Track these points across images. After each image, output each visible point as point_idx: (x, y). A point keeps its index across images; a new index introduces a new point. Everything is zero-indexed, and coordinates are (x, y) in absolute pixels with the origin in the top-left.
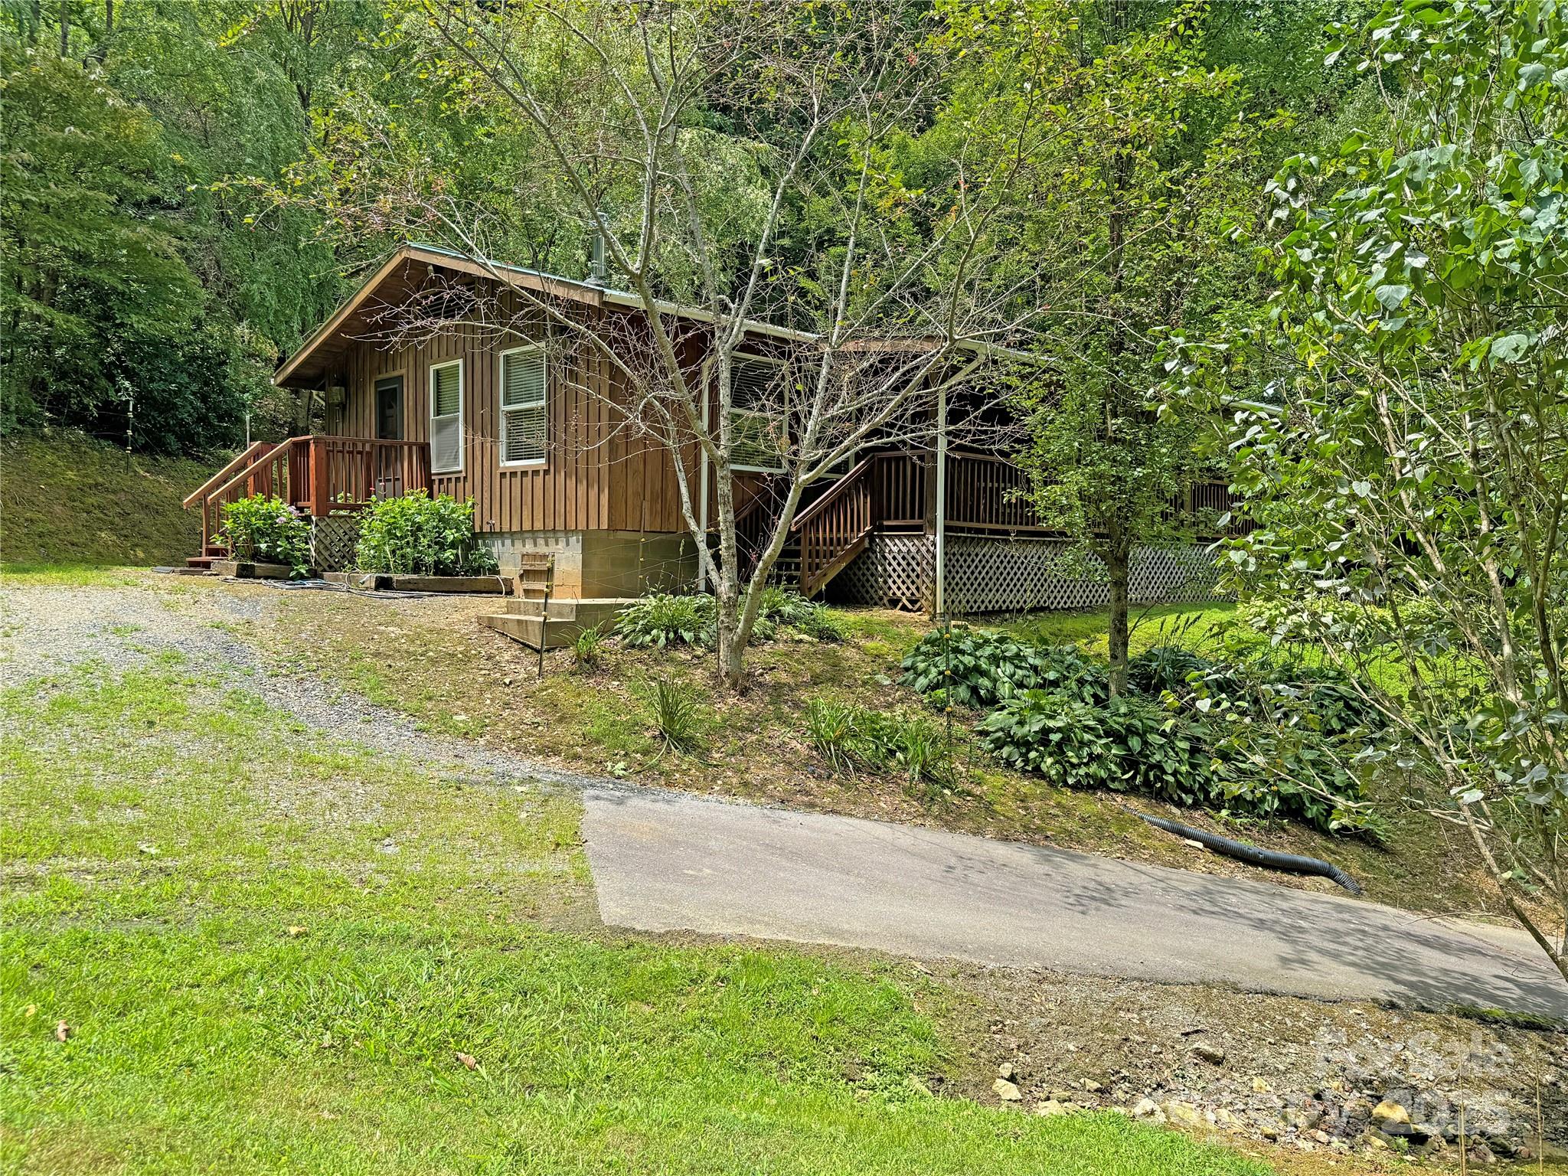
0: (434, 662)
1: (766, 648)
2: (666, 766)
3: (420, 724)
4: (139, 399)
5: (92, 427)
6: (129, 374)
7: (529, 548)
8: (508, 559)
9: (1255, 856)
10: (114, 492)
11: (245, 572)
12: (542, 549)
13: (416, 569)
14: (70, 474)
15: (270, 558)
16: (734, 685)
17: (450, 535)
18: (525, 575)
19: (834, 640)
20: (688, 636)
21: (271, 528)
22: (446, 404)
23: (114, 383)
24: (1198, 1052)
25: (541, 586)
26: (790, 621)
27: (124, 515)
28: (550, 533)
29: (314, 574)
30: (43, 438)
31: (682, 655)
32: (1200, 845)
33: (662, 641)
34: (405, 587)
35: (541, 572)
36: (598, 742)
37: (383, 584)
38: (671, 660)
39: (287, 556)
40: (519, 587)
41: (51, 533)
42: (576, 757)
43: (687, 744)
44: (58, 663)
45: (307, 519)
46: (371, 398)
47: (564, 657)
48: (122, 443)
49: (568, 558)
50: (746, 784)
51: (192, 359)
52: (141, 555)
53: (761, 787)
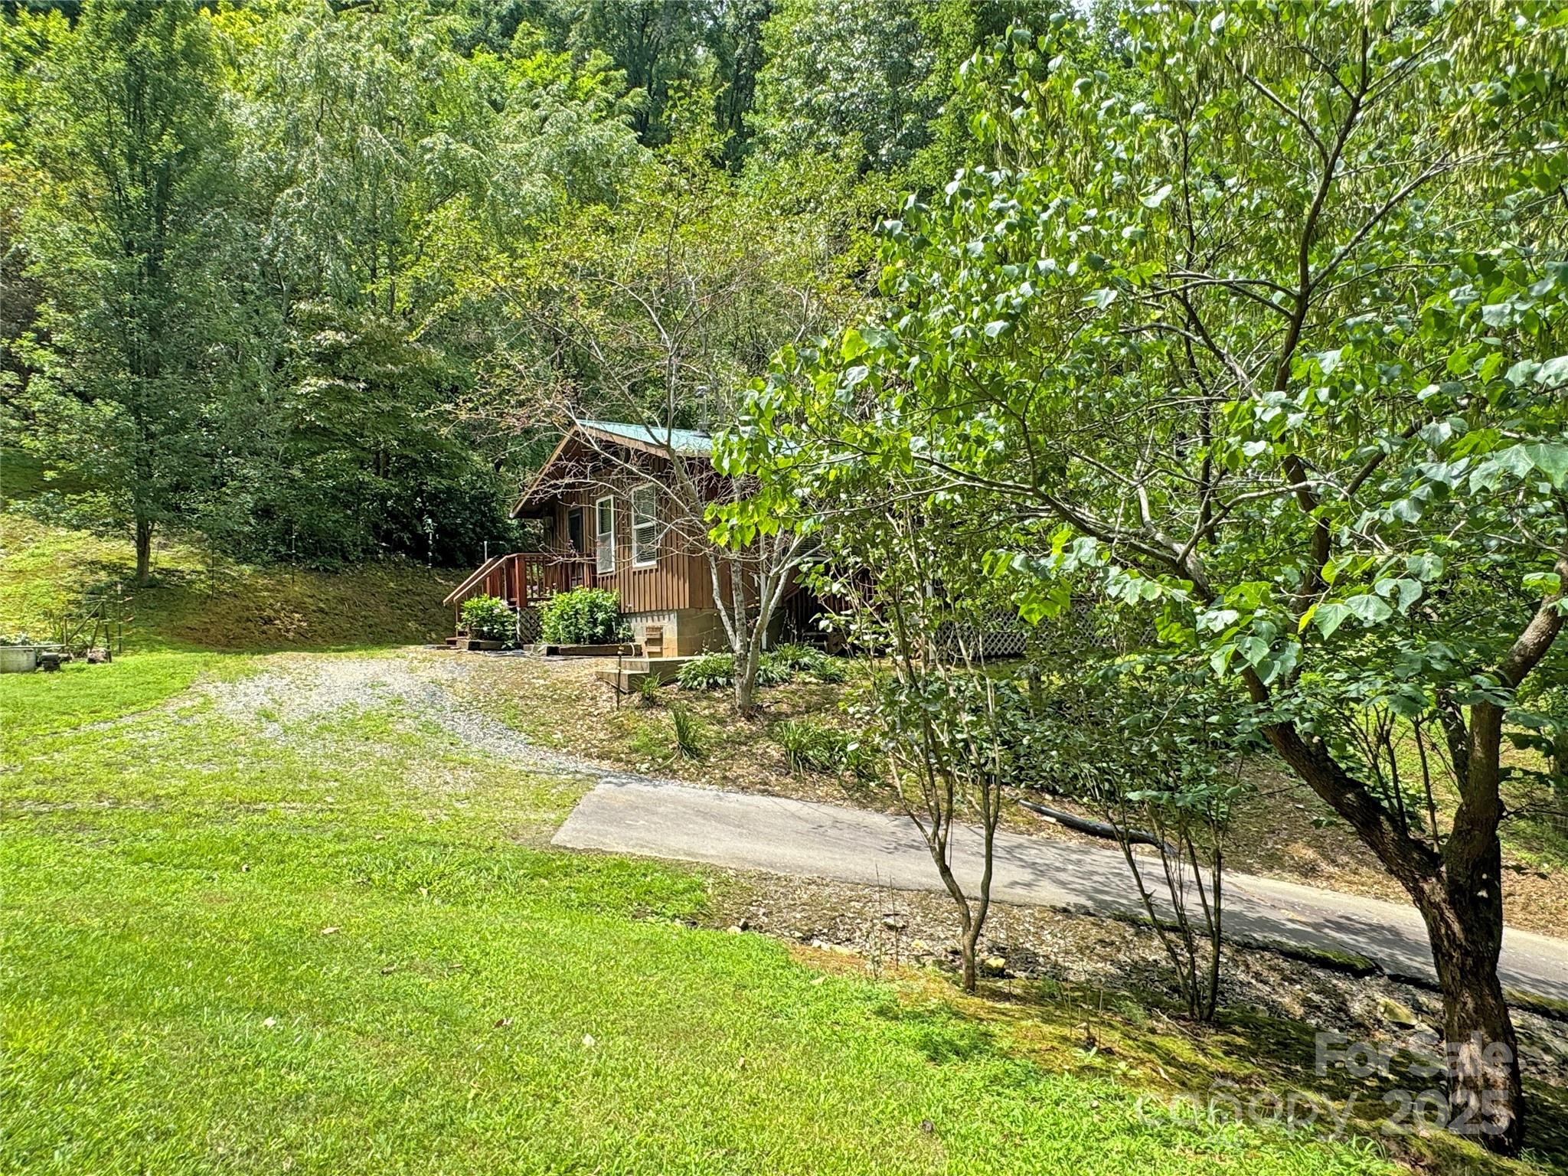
0: (557, 701)
1: (781, 688)
2: (675, 767)
3: (531, 740)
4: (437, 530)
5: (408, 550)
6: (432, 515)
7: (650, 623)
8: (640, 631)
9: (1094, 828)
10: (419, 595)
11: (473, 647)
12: (657, 624)
13: (578, 641)
14: (392, 585)
15: (489, 636)
16: (743, 715)
17: (600, 616)
18: (649, 642)
19: (834, 681)
20: (720, 681)
21: (490, 618)
22: (606, 525)
23: (421, 521)
24: (886, 924)
25: (656, 649)
26: (805, 668)
27: (424, 611)
28: (660, 612)
29: (518, 646)
30: (378, 561)
31: (717, 694)
32: (1053, 820)
33: (704, 685)
34: (567, 653)
35: (656, 641)
36: (637, 751)
37: (552, 651)
38: (709, 698)
39: (501, 635)
40: (645, 650)
41: (376, 625)
42: (620, 760)
43: (693, 752)
44: (331, 705)
45: (514, 610)
46: (567, 523)
47: (636, 698)
48: (426, 561)
49: (670, 628)
50: (725, 778)
51: (473, 499)
52: (434, 636)
53: (734, 781)
